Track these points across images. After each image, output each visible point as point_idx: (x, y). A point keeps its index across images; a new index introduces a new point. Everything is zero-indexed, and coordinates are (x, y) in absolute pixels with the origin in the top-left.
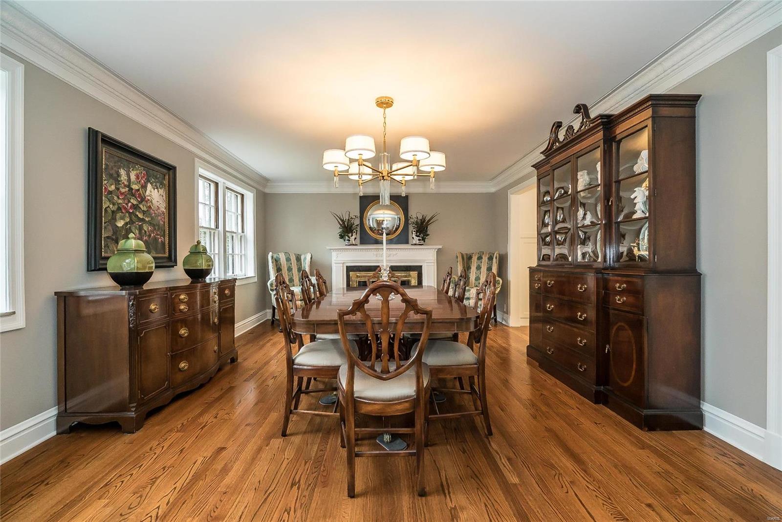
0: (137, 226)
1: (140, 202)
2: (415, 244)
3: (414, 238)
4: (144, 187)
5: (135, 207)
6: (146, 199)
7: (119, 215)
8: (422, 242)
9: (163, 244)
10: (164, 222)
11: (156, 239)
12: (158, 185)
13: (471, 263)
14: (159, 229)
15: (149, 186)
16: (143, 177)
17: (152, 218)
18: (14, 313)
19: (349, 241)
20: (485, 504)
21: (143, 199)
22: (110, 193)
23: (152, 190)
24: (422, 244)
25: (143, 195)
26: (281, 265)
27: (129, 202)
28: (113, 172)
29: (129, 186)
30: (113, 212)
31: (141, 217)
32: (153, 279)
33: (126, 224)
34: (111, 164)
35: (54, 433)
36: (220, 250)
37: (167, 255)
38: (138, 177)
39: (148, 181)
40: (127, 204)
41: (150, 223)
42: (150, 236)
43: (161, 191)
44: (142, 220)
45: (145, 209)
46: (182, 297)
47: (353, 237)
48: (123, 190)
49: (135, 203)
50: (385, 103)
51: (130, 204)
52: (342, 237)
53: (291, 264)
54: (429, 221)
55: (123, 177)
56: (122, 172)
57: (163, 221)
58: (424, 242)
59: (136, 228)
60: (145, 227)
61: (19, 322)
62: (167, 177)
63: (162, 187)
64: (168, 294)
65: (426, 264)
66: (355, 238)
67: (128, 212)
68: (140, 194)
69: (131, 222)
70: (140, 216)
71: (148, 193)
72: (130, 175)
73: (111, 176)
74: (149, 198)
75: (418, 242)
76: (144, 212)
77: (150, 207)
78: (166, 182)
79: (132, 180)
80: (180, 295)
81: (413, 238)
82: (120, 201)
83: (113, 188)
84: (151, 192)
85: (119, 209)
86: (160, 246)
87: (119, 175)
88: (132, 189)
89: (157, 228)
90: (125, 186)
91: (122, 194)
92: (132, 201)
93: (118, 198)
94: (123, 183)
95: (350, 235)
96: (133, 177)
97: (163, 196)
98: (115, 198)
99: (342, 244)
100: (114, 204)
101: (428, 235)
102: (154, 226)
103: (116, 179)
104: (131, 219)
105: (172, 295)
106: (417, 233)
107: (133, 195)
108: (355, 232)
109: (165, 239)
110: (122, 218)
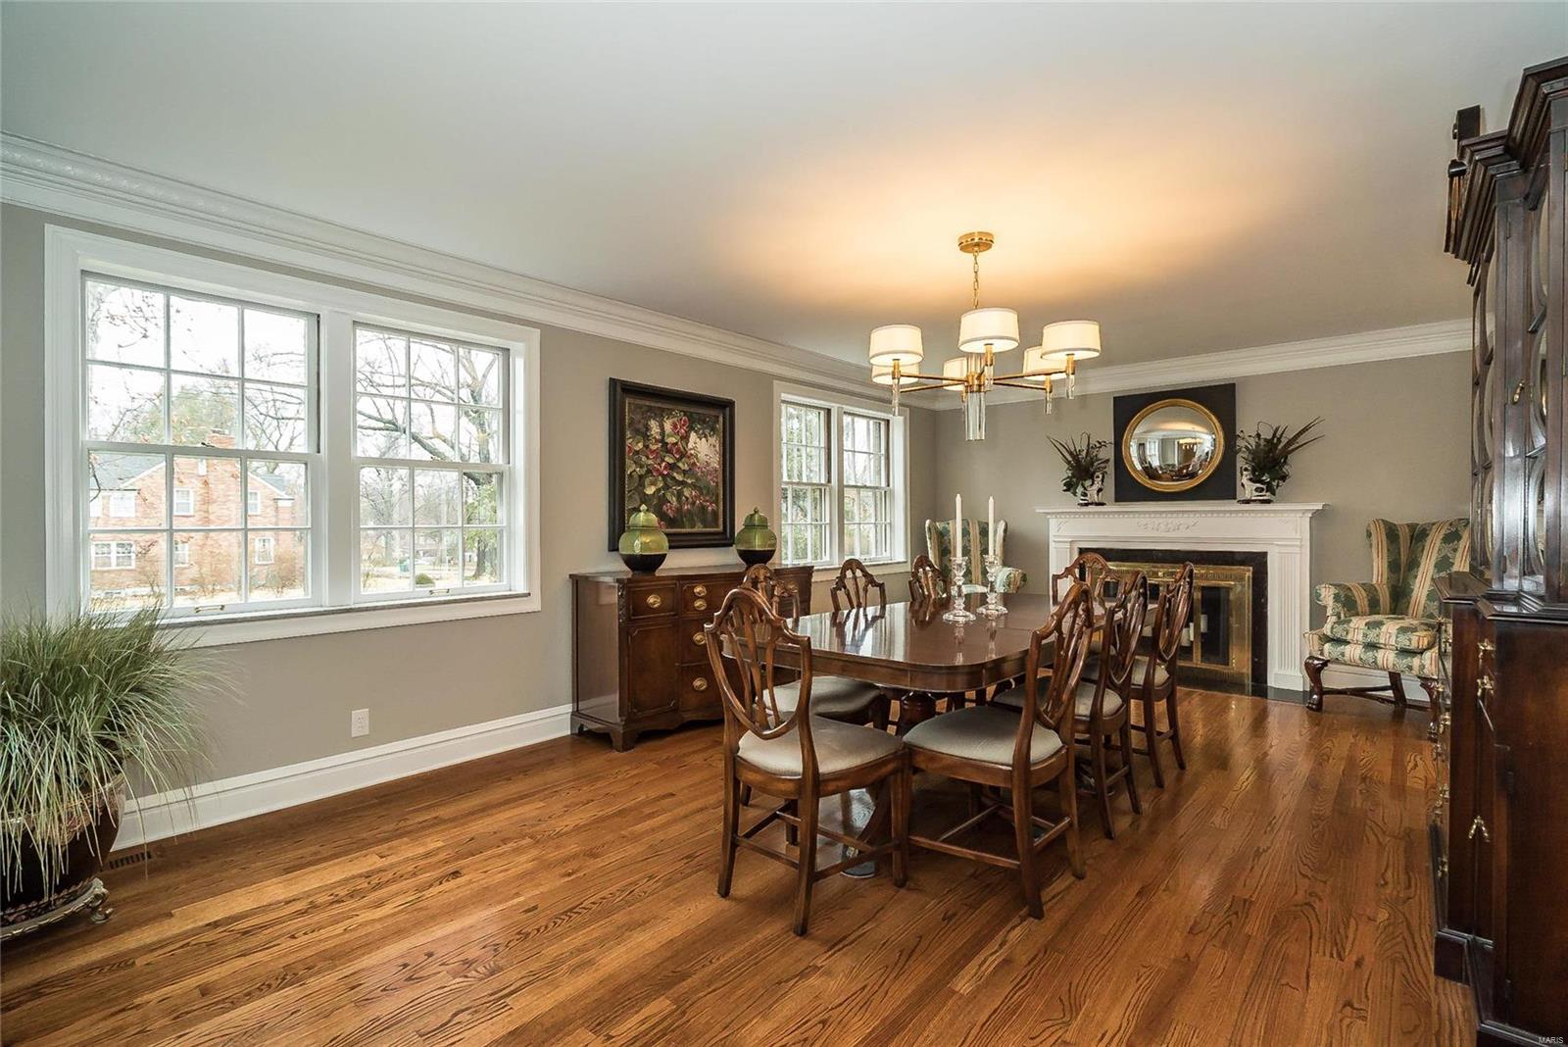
0: (675, 492)
1: (679, 460)
2: (1248, 502)
3: (1247, 487)
4: (685, 438)
5: (672, 467)
6: (688, 454)
7: (647, 481)
8: (1267, 496)
9: (715, 513)
10: (717, 483)
11: (703, 508)
12: (707, 431)
13: (1422, 551)
14: (708, 494)
15: (693, 436)
16: (684, 425)
17: (697, 479)
18: (529, 594)
19: (1085, 495)
20: (866, 986)
21: (683, 455)
22: (637, 452)
23: (698, 440)
24: (1268, 502)
25: (682, 449)
26: (950, 542)
27: (663, 461)
28: (641, 426)
29: (662, 441)
30: (641, 477)
31: (681, 479)
32: (666, 564)
33: (658, 490)
34: (637, 417)
35: (569, 733)
36: (833, 518)
37: (721, 529)
38: (675, 426)
39: (691, 428)
40: (659, 464)
41: (694, 486)
42: (694, 503)
43: (713, 440)
44: (683, 483)
45: (686, 467)
46: (697, 590)
47: (1096, 487)
48: (654, 447)
49: (671, 461)
50: (976, 244)
51: (664, 464)
52: (1070, 486)
53: (969, 541)
54: (1290, 442)
55: (655, 429)
56: (653, 424)
57: (714, 481)
58: (1274, 494)
59: (673, 494)
60: (687, 492)
61: (534, 604)
62: (721, 419)
63: (714, 433)
64: (676, 584)
65: (1277, 549)
66: (1100, 490)
67: (661, 474)
68: (678, 450)
69: (667, 487)
70: (679, 478)
71: (690, 446)
72: (663, 428)
73: (637, 432)
74: (692, 452)
75: (1255, 495)
76: (685, 472)
77: (694, 464)
78: (719, 426)
79: (667, 432)
80: (694, 587)
81: (1243, 485)
82: (650, 462)
83: (640, 445)
84: (695, 443)
85: (649, 472)
86: (709, 517)
87: (648, 428)
88: (667, 444)
89: (705, 492)
90: (657, 441)
91: (653, 452)
92: (667, 459)
93: (648, 458)
94: (655, 438)
95: (1088, 483)
96: (668, 426)
97: (714, 446)
98: (644, 458)
99: (1071, 502)
100: (641, 467)
101: (1284, 478)
102: (700, 489)
103: (645, 435)
104: (666, 484)
105: (682, 586)
106: (1254, 474)
107: (669, 451)
108: (1098, 477)
109: (717, 506)
110: (653, 483)
